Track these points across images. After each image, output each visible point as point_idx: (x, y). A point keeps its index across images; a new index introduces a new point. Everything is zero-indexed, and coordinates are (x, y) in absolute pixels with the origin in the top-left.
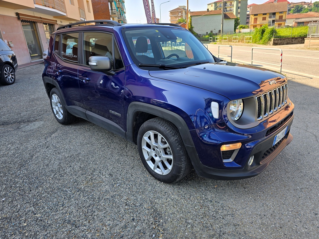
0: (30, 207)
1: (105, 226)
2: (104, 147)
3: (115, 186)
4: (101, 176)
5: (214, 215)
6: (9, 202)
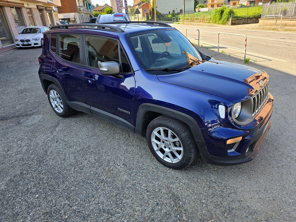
0: (65, 200)
1: (136, 211)
2: (110, 138)
3: (132, 175)
4: (117, 167)
5: (221, 194)
6: (43, 198)
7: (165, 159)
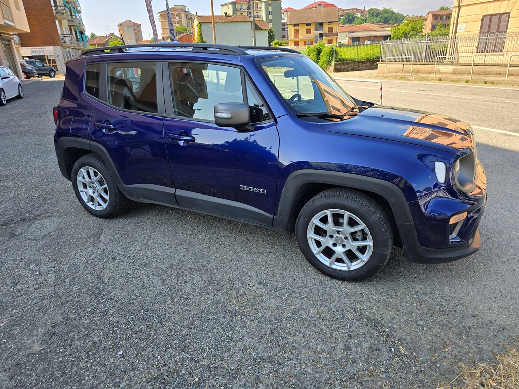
2: (214, 246)
3: (284, 298)
7: (334, 267)
